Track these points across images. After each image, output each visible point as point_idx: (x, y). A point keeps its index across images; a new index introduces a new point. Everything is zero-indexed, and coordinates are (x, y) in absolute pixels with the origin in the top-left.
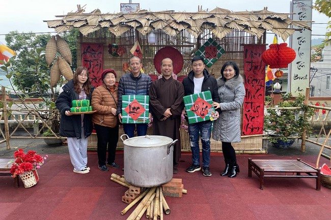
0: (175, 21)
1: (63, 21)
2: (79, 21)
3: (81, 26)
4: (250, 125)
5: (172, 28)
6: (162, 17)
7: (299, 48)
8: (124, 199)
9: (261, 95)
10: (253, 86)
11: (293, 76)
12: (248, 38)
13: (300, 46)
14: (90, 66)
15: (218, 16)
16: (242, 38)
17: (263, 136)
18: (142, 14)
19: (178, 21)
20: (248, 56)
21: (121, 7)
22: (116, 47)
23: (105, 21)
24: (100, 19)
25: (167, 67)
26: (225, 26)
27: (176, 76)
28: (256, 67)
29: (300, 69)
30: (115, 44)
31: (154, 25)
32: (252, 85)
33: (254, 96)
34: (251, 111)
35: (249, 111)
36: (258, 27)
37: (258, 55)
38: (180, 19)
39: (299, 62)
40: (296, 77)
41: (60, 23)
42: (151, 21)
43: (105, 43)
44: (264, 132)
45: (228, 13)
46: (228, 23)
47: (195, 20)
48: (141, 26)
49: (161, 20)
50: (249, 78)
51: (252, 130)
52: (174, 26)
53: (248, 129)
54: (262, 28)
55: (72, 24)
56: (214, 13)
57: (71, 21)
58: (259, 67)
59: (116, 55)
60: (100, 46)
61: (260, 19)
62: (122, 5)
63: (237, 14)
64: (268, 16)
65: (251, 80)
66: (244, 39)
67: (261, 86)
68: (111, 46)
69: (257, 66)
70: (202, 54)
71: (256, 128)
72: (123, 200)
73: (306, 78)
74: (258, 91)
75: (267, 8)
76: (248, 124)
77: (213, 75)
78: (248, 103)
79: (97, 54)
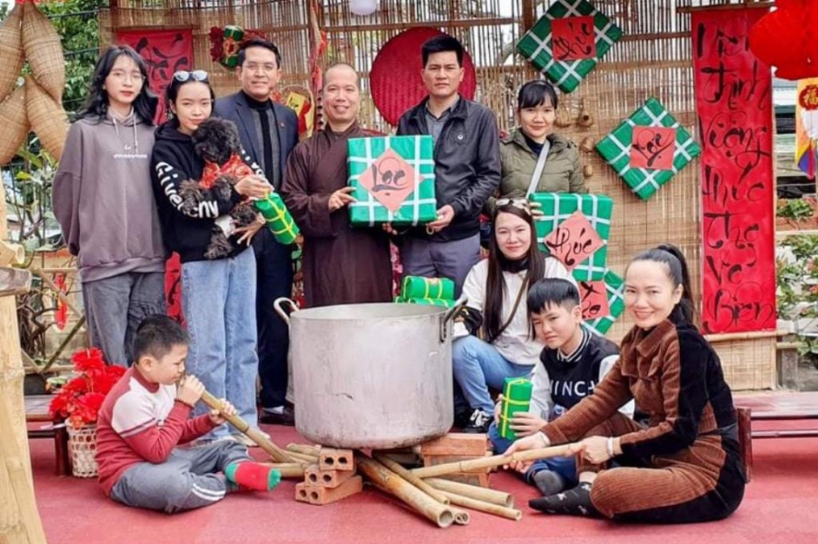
4: (725, 295)
8: (303, 493)
9: (760, 185)
10: (728, 154)
17: (779, 338)
20: (706, 48)
22: (239, 35)
28: (737, 88)
30: (233, 28)
32: (723, 150)
33: (734, 190)
34: (728, 245)
35: (720, 244)
37: (742, 44)
43: (198, 27)
44: (780, 322)
50: (715, 127)
51: (736, 311)
53: (720, 311)
58: (748, 86)
60: (179, 38)
65: (720, 132)
67: (759, 152)
68: (218, 35)
69: (741, 84)
70: (543, 45)
71: (749, 307)
72: (299, 496)
74: (747, 171)
76: (719, 293)
77: (586, 118)
78: (714, 216)
79: (172, 62)
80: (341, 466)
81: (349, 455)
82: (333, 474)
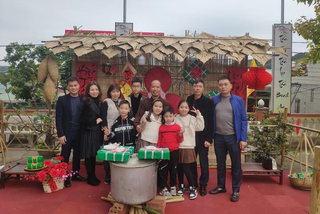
0: (164, 45)
1: (59, 42)
2: (74, 42)
3: (76, 48)
5: (161, 52)
6: (151, 40)
7: (281, 67)
11: (275, 94)
12: (231, 60)
13: (281, 66)
14: (85, 84)
15: (204, 41)
16: (226, 60)
18: (133, 37)
19: (166, 45)
21: (116, 26)
22: (109, 66)
23: (99, 43)
24: (94, 41)
25: (156, 89)
26: (209, 51)
27: (165, 94)
28: (238, 88)
29: (282, 87)
30: (108, 64)
31: (144, 49)
36: (238, 52)
37: (240, 77)
38: (168, 42)
39: (281, 81)
40: (279, 95)
41: (57, 44)
42: (141, 45)
43: (99, 63)
45: (213, 38)
46: (212, 48)
47: (181, 45)
48: (132, 49)
49: (151, 44)
52: (163, 50)
54: (243, 54)
55: (67, 45)
56: (200, 37)
57: (67, 42)
58: (240, 88)
59: (109, 73)
60: (94, 65)
61: (241, 44)
62: (117, 25)
63: (221, 39)
64: (249, 41)
66: (227, 61)
68: (104, 65)
69: (239, 87)
70: (189, 74)
73: (287, 96)
75: (248, 33)
79: (91, 72)
80: (119, 209)
81: (122, 207)
82: (117, 212)
